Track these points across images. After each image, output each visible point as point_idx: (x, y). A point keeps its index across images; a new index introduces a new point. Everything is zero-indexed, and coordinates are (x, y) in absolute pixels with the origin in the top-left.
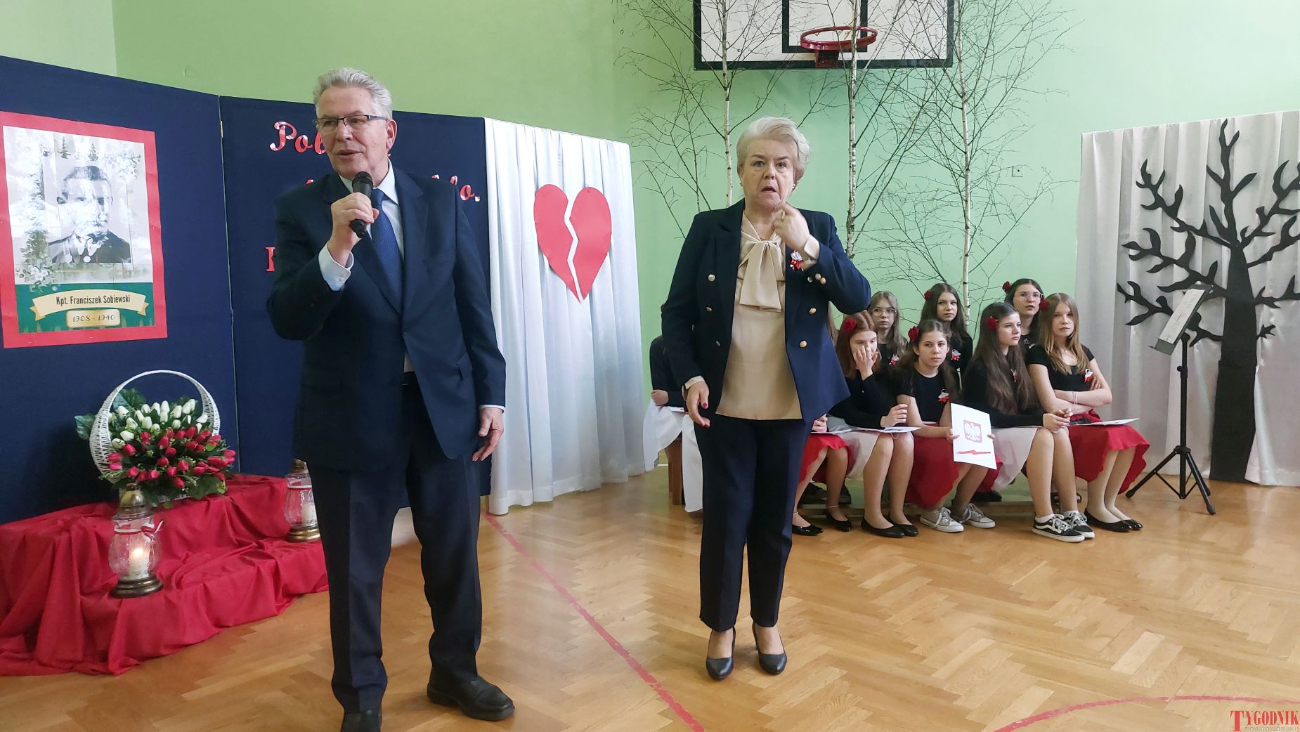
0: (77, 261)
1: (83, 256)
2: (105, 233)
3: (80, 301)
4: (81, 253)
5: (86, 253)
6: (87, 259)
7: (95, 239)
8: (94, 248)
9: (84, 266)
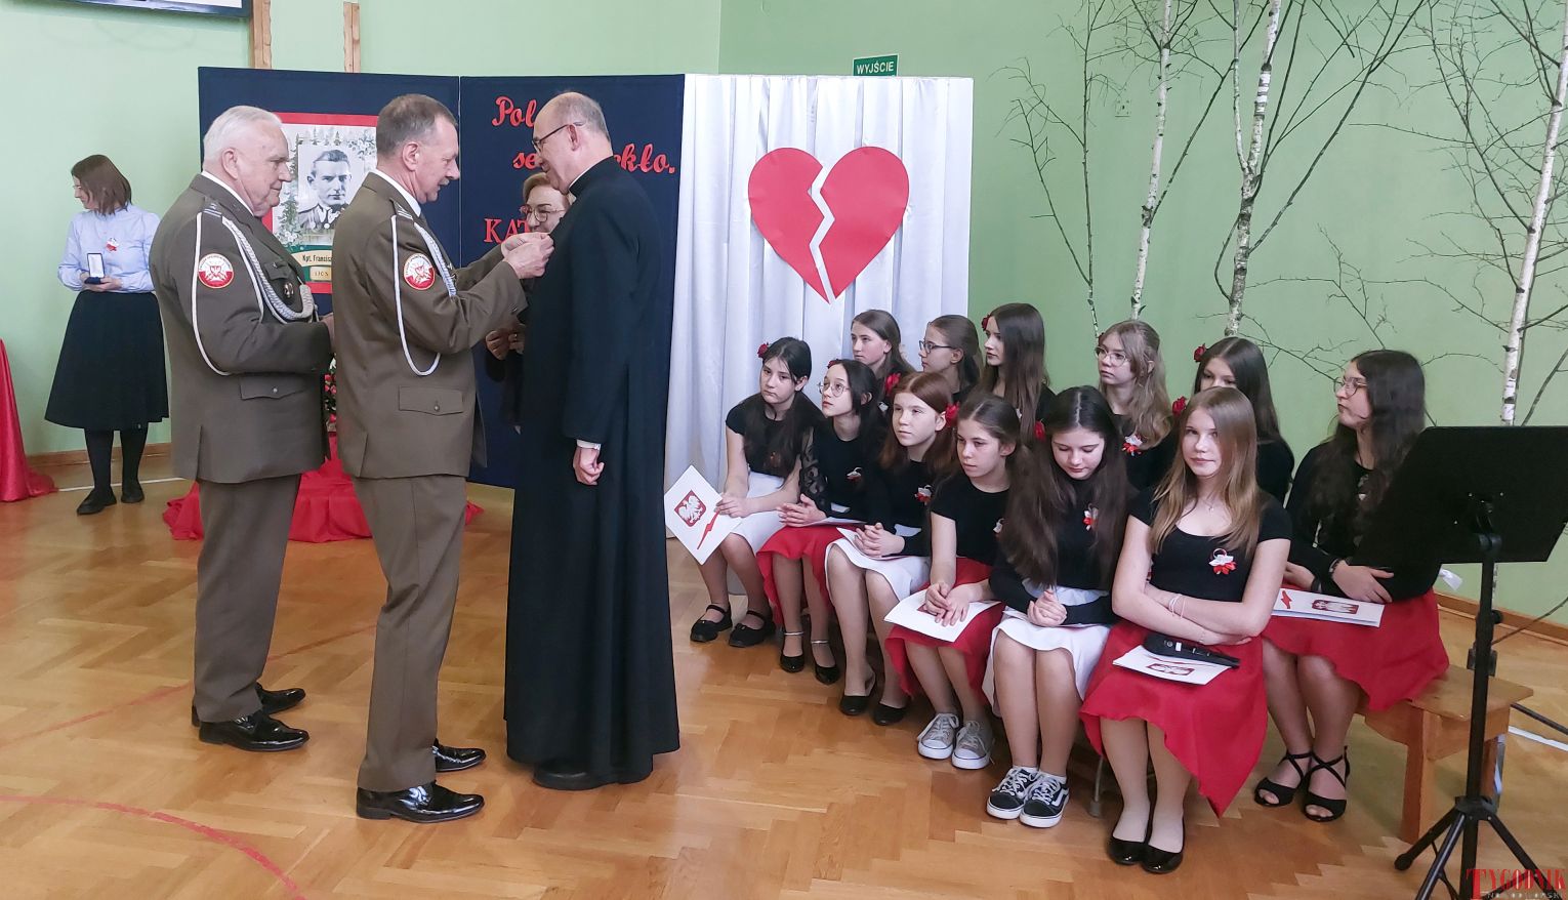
0: (319, 227)
1: (323, 224)
2: (342, 203)
3: (321, 259)
4: (322, 221)
5: (326, 221)
6: (327, 226)
7: (335, 208)
8: (332, 217)
9: (325, 231)
